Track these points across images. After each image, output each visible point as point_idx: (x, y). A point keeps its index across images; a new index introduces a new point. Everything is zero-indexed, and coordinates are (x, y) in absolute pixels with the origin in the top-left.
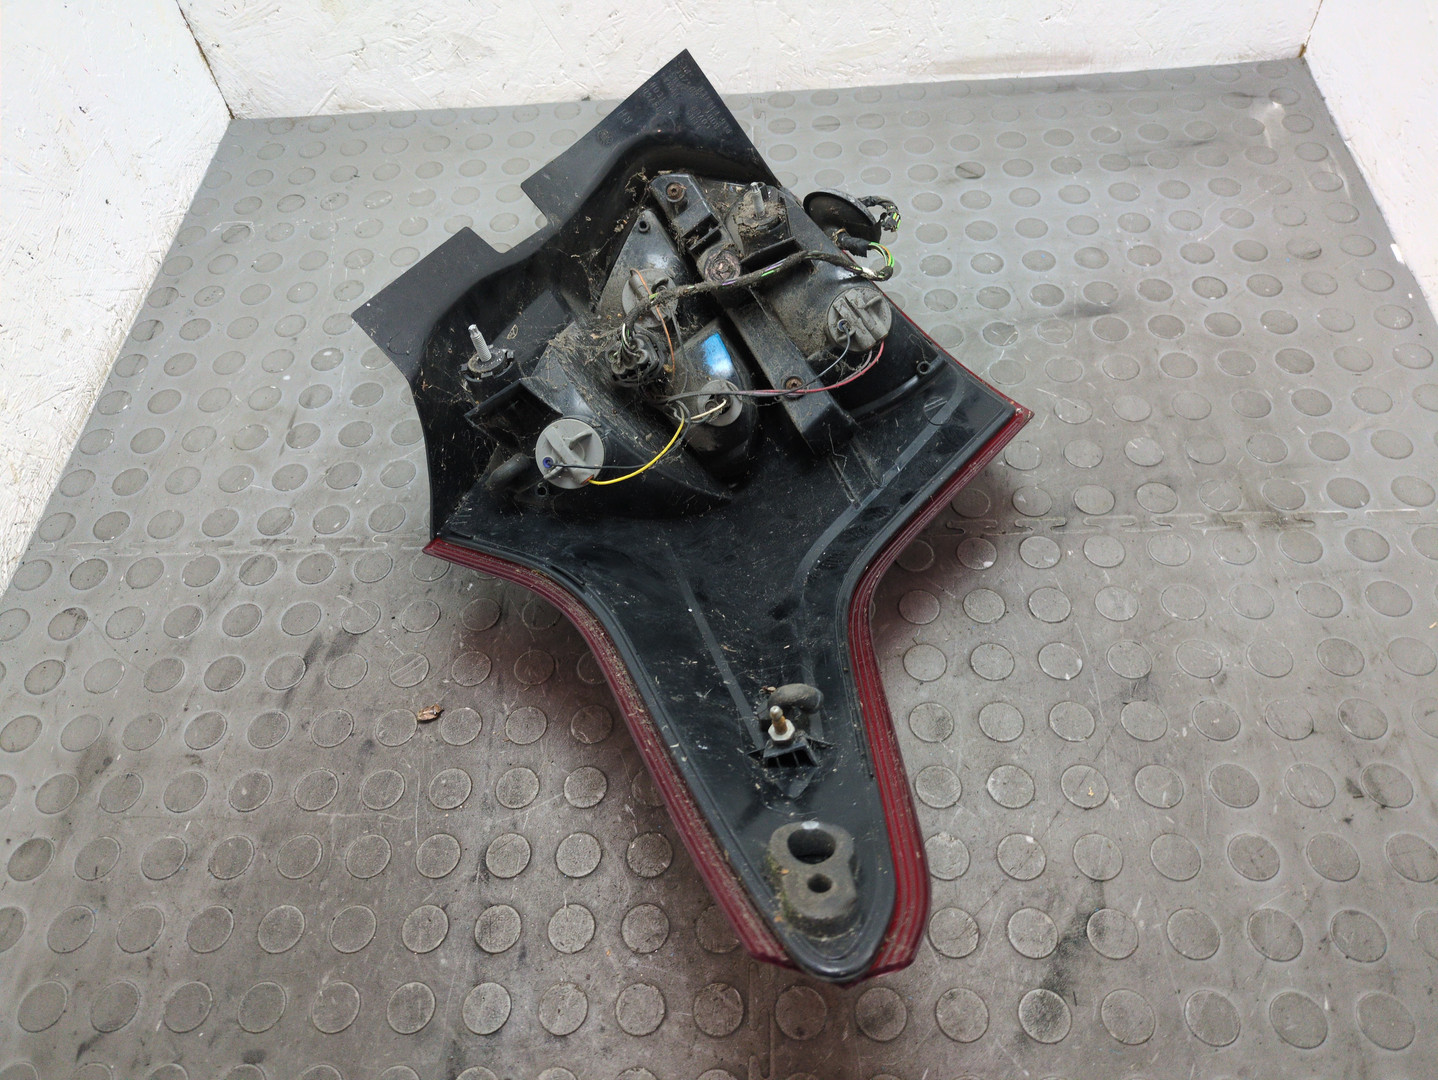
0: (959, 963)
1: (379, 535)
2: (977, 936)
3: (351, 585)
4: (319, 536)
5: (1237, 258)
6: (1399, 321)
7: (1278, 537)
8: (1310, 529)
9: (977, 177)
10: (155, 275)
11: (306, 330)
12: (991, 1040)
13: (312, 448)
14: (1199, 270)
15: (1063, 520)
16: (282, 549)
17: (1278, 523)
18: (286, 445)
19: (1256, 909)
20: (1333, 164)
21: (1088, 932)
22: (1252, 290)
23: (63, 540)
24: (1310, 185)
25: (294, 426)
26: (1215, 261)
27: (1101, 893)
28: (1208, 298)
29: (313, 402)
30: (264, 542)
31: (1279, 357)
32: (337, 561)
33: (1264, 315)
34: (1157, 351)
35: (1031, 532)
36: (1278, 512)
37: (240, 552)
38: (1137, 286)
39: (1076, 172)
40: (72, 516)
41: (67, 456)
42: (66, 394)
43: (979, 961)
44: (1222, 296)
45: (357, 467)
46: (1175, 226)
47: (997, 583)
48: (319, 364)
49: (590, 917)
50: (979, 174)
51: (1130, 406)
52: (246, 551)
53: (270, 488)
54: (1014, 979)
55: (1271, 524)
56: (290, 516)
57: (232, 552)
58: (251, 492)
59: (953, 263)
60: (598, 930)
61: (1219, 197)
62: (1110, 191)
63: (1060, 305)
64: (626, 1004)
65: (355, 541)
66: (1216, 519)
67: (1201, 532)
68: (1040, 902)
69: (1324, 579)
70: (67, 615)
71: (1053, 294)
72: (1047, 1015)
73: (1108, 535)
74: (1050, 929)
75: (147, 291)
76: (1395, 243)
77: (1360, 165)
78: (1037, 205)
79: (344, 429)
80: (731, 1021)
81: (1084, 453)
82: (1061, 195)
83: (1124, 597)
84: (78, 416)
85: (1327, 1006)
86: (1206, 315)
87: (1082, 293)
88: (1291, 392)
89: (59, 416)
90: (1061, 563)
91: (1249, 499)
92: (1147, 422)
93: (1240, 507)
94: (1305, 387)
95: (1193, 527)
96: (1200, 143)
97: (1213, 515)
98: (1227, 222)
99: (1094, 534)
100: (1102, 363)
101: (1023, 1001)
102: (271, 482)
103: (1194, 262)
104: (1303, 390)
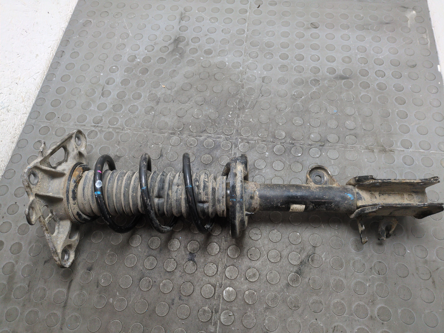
0: (274, 264)
1: (128, 127)
2: (280, 258)
3: (119, 142)
4: (110, 126)
5: (390, 64)
6: (434, 91)
7: (383, 155)
8: (392, 154)
9: (317, 28)
10: (63, 35)
11: (108, 59)
12: (280, 284)
13: (109, 98)
14: (378, 68)
15: (323, 144)
16: (100, 129)
17: (384, 151)
18: (101, 97)
19: (355, 258)
20: (427, 35)
21: (310, 260)
22: (393, 77)
23: (37, 119)
24: (418, 42)
25: (104, 90)
26: (384, 65)
27: (315, 250)
28: (379, 77)
29: (110, 83)
30: (94, 126)
31: (396, 99)
32: (115, 134)
33: (394, 85)
34: (360, 93)
35: (313, 146)
36: (384, 148)
37: (87, 128)
38: (358, 71)
39: (347, 29)
40: (39, 112)
41: (37, 93)
42: (37, 74)
43: (280, 264)
44: (383, 77)
45: (122, 105)
46: (374, 51)
47: (301, 160)
48: (112, 71)
49: (179, 242)
50: (318, 27)
51: (349, 110)
52: (89, 128)
53: (96, 109)
54: (288, 270)
55: (382, 151)
56: (102, 119)
57: (85, 128)
58: (91, 110)
59: (305, 57)
60: (181, 246)
61: (389, 43)
62: (357, 38)
63: (334, 75)
64: (187, 265)
65: (120, 129)
66: (367, 148)
67: (361, 151)
68: (298, 251)
69: (393, 169)
70: (38, 142)
71: (332, 71)
72: (295, 280)
73: (335, 150)
74: (300, 258)
75: (60, 40)
76: (439, 65)
77: (435, 37)
78: (333, 40)
79: (118, 93)
80: (213, 273)
81: (333, 124)
82: (342, 37)
83: (336, 169)
84: (40, 81)
85: (368, 285)
86: (377, 83)
87: (342, 71)
88: (397, 110)
89: (35, 81)
90: (320, 156)
91: (377, 143)
92: (353, 116)
93: (374, 145)
94: (401, 109)
95: (360, 150)
96: (387, 23)
97: (366, 147)
98: (390, 52)
99: (331, 149)
100: (344, 95)
101: (289, 275)
102: (97, 108)
103: (377, 65)
104: (401, 110)
